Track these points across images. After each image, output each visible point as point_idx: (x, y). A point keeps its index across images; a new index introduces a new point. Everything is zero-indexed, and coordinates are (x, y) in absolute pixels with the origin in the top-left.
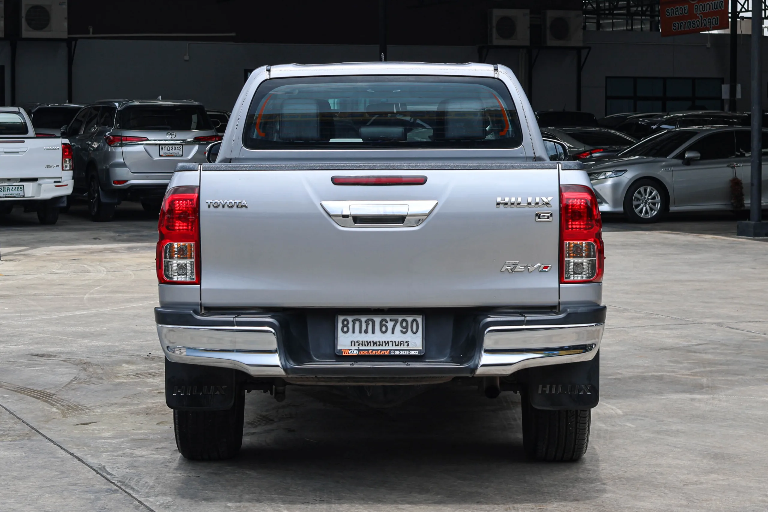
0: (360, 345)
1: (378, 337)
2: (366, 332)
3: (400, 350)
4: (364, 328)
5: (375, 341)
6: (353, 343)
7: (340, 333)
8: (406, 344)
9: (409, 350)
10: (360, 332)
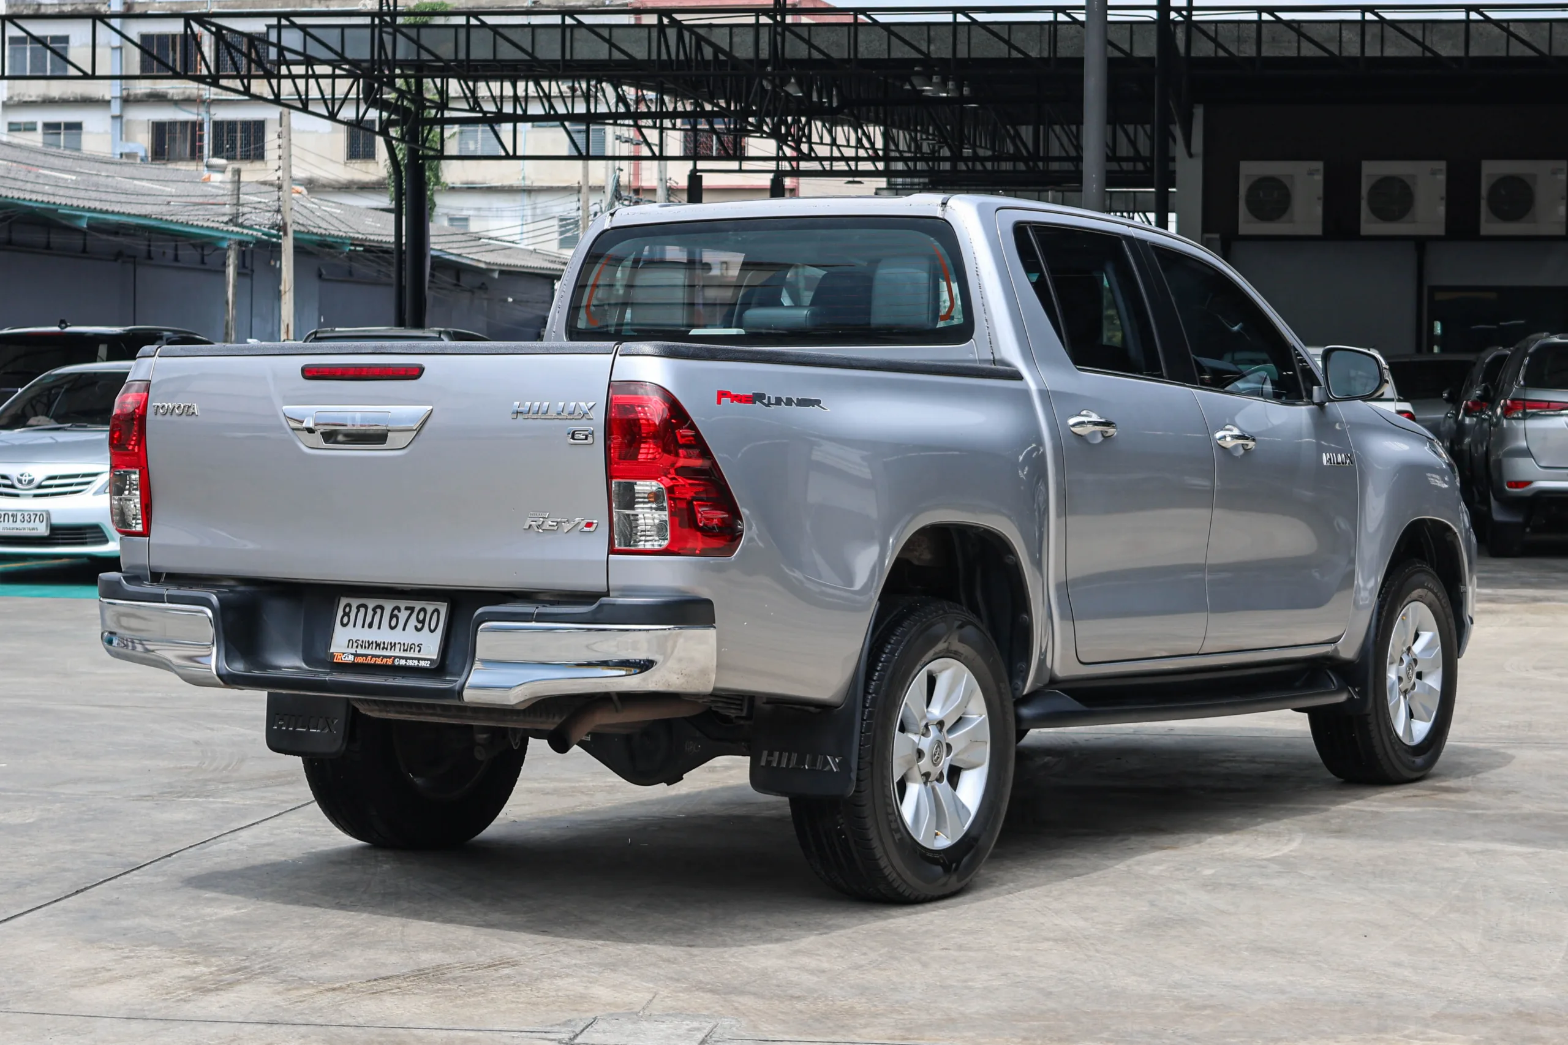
1: (384, 635)
2: (370, 626)
3: (406, 659)
5: (379, 642)
8: (417, 649)
9: (419, 659)
10: (363, 626)
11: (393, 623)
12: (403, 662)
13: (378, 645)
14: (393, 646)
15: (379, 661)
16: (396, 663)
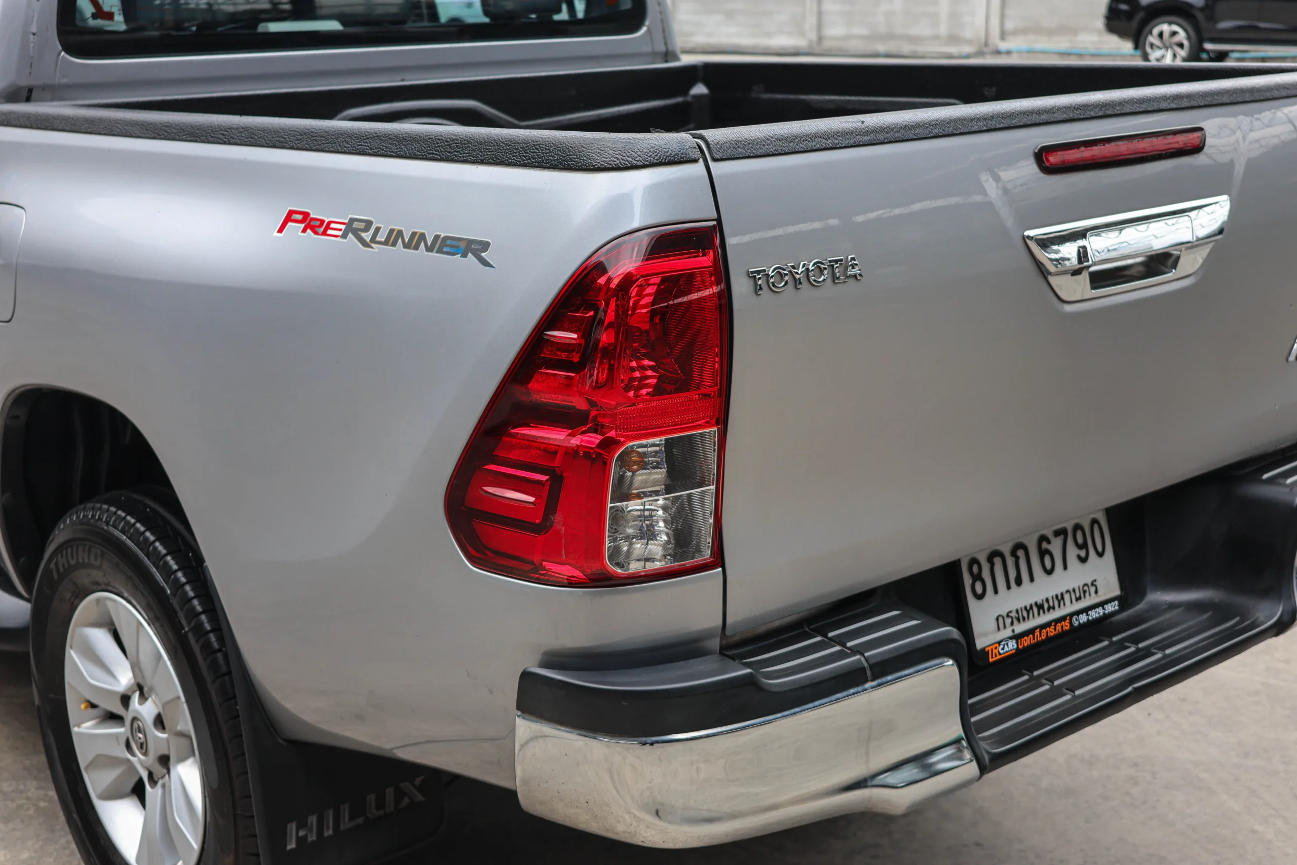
0: (1015, 622)
2: (1019, 582)
3: (1086, 610)
4: (1012, 575)
5: (1039, 602)
6: (1001, 620)
7: (972, 602)
8: (1093, 589)
9: (1102, 604)
10: (1009, 587)
11: (1048, 565)
12: (1083, 618)
13: (1040, 607)
14: (1060, 598)
15: (1051, 632)
16: (1076, 624)
